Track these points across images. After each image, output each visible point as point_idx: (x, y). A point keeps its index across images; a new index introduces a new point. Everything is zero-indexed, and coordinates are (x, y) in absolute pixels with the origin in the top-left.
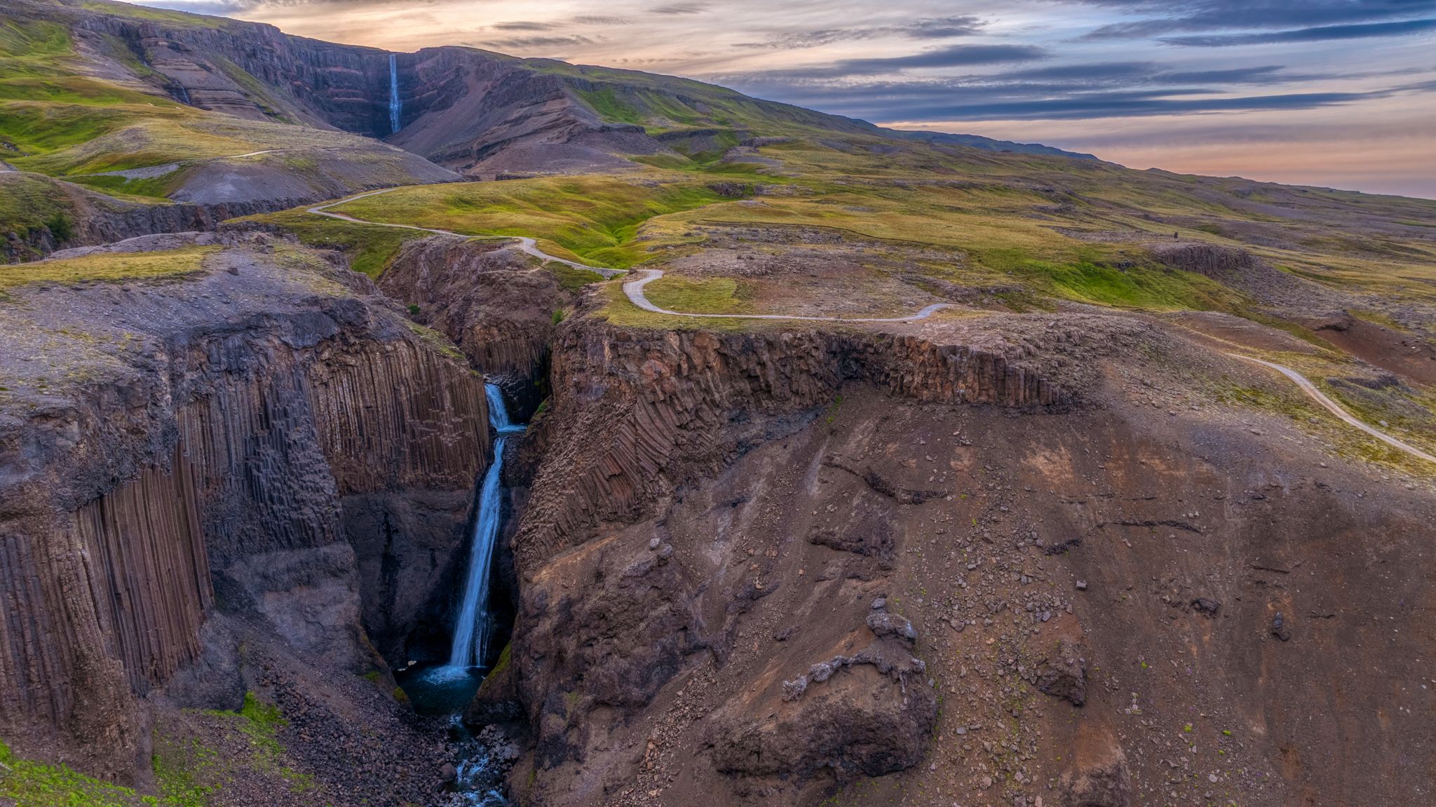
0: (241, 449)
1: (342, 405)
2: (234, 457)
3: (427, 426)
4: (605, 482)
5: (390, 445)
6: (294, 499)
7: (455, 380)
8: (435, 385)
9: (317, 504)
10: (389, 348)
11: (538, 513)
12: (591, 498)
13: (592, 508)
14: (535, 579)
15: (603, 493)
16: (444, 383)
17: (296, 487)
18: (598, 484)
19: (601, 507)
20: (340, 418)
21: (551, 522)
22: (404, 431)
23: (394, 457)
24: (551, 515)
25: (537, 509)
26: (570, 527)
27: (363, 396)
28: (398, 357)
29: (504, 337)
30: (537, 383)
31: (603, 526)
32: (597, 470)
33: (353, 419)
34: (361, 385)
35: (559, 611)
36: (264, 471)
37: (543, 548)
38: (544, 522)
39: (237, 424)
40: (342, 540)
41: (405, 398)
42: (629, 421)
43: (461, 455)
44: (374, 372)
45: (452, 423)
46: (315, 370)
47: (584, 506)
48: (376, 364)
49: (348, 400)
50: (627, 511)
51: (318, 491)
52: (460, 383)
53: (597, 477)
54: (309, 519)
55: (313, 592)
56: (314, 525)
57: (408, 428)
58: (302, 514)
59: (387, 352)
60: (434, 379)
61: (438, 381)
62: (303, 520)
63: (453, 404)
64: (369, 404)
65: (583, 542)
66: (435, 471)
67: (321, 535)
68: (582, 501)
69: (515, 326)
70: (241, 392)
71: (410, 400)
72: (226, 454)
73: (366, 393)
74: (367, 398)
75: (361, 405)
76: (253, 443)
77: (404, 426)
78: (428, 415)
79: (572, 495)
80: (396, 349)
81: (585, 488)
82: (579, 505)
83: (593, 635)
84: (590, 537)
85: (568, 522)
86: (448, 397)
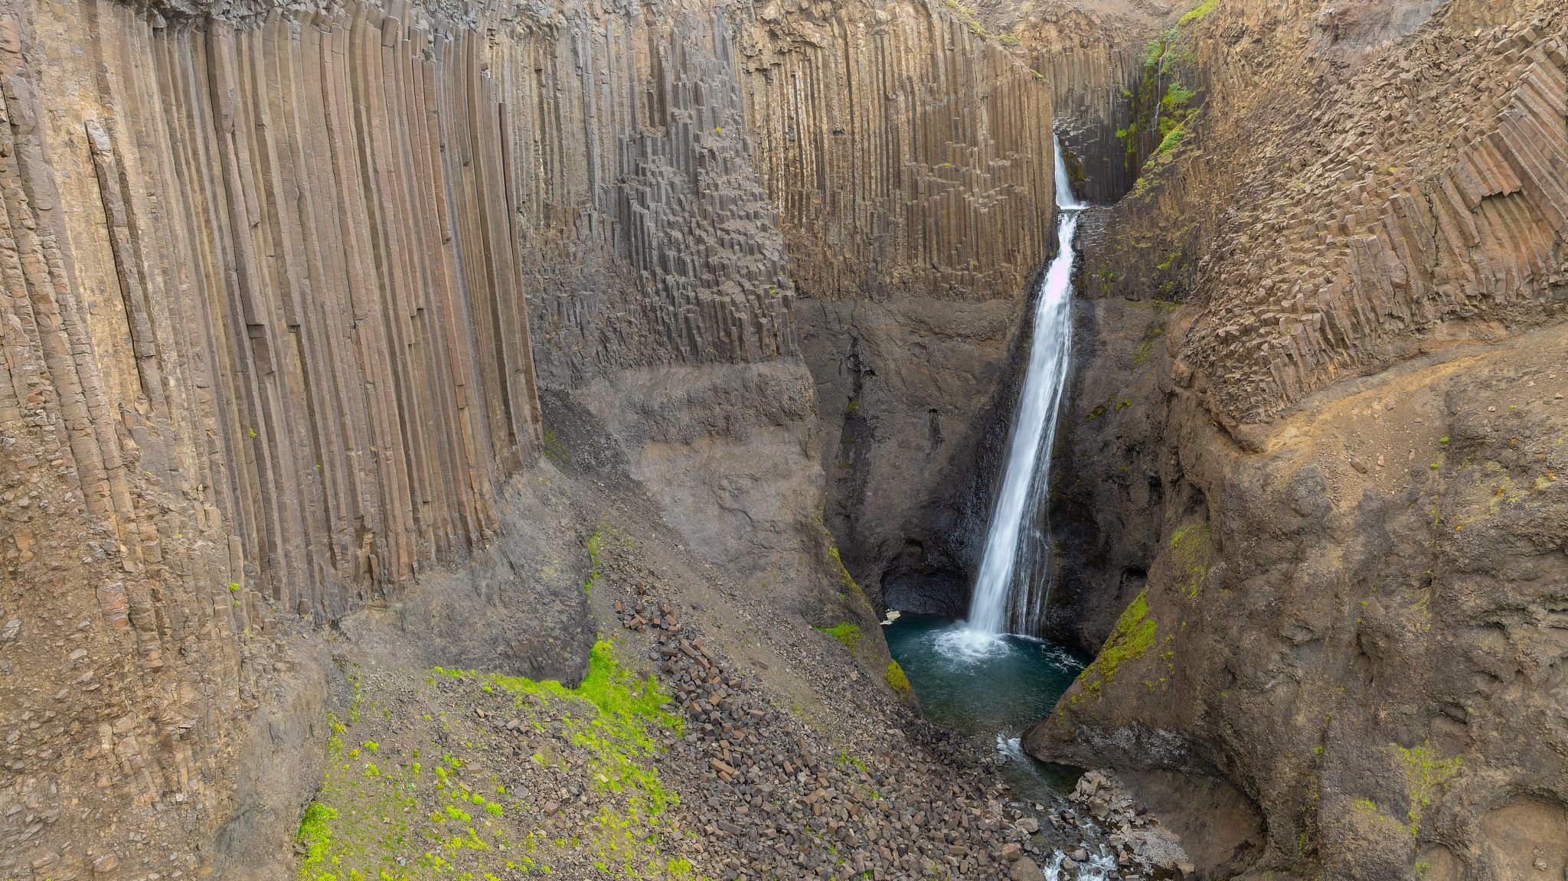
0: (611, 157)
1: (792, 122)
2: (598, 174)
3: (942, 173)
4: (1465, 213)
5: (870, 209)
6: (707, 265)
7: (1003, 81)
8: (962, 92)
9: (750, 276)
10: (882, 15)
11: (1270, 291)
12: (1417, 253)
13: (1417, 286)
14: (1272, 445)
15: (1456, 242)
16: (981, 88)
17: (711, 241)
18: (1445, 219)
19: (1445, 281)
20: (786, 149)
21: (1313, 310)
22: (898, 184)
23: (876, 234)
24: (1315, 292)
25: (1268, 282)
26: (1356, 327)
27: (829, 107)
28: (896, 36)
29: (1068, 44)
30: (1120, 133)
31: (1441, 331)
32: (1448, 186)
33: (809, 153)
34: (827, 86)
35: (1361, 527)
36: (652, 205)
37: (1291, 370)
38: (1294, 309)
39: (605, 104)
40: (792, 354)
41: (903, 118)
42: (1550, 54)
43: (1003, 232)
44: (852, 63)
45: (989, 169)
46: (750, 35)
47: (1398, 277)
48: (857, 47)
49: (803, 116)
50: (1526, 290)
51: (752, 253)
52: (1012, 88)
53: (1446, 201)
54: (733, 302)
55: (737, 450)
56: (743, 316)
57: (905, 177)
58: (720, 293)
59: (879, 22)
60: (960, 80)
61: (969, 85)
62: (723, 305)
63: (994, 131)
64: (839, 127)
65: (1385, 367)
66: (950, 264)
67: (755, 339)
68: (1393, 262)
69: (1091, 23)
70: (617, 38)
71: (912, 122)
72: (584, 163)
73: (835, 102)
74: (836, 113)
75: (825, 127)
76: (634, 150)
77: (898, 174)
78: (944, 153)
79: (1370, 245)
80: (894, 17)
81: (1405, 231)
82: (1386, 271)
83: (1512, 597)
84: (1403, 357)
85: (1354, 312)
86: (985, 118)
